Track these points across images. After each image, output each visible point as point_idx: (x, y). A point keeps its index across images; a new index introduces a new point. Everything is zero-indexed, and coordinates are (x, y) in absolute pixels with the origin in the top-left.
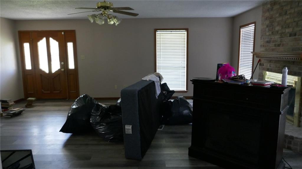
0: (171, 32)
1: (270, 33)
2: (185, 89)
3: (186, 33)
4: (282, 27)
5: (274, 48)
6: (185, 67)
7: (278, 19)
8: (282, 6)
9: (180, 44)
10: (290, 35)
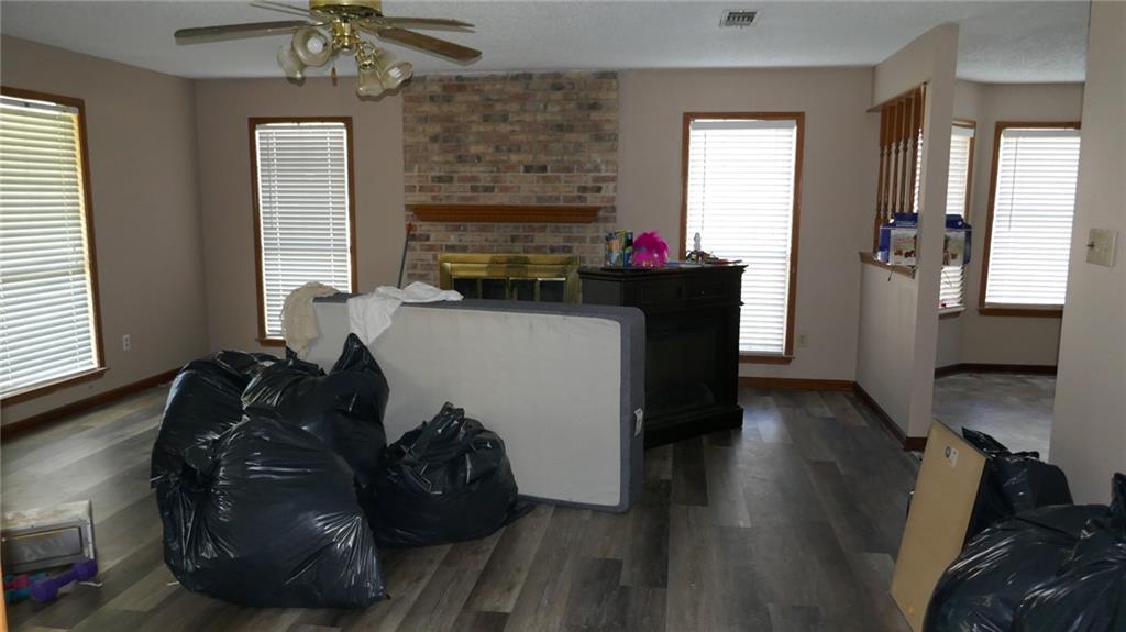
0: (27, 105)
1: (451, 157)
2: (93, 364)
3: (74, 117)
4: (498, 149)
5: (470, 194)
6: (83, 266)
7: (475, 128)
8: (490, 100)
9: (57, 165)
10: (528, 169)
